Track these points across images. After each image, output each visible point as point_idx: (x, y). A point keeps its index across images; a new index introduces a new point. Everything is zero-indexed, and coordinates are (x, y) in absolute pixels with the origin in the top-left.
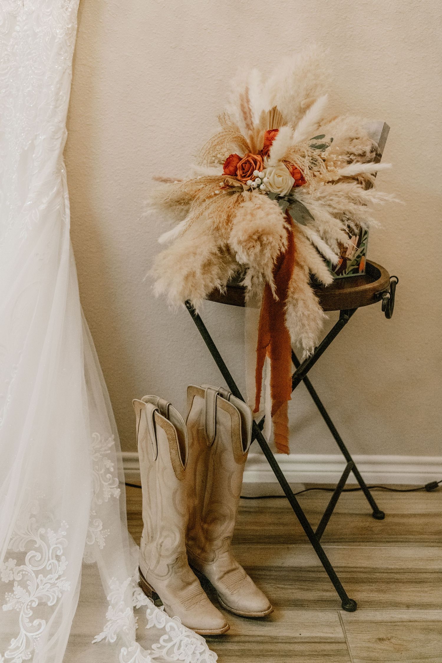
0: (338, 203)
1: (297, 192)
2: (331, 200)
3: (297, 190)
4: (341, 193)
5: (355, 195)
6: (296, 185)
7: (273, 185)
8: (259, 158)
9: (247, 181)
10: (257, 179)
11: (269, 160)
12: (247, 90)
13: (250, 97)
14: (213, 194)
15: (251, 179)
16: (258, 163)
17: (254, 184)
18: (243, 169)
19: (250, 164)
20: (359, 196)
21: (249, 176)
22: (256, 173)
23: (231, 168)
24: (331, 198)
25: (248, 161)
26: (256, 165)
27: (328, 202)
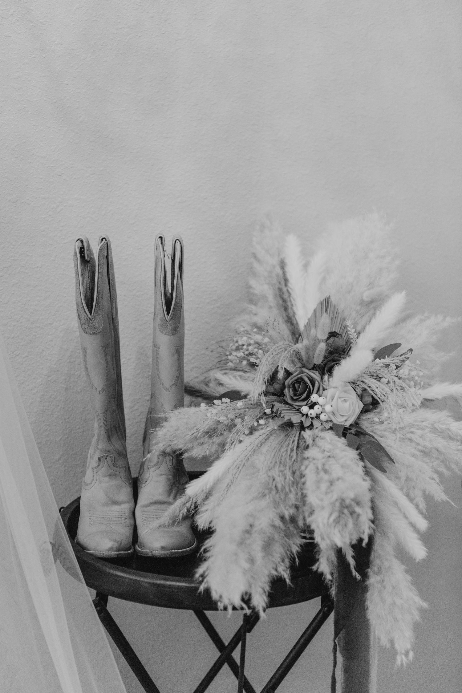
0: (422, 437)
1: (365, 420)
2: (412, 432)
3: (365, 417)
4: (425, 424)
5: (444, 427)
6: (365, 410)
7: (336, 412)
8: (316, 375)
9: (302, 406)
10: (316, 407)
11: (331, 379)
12: (283, 265)
13: (288, 276)
14: (256, 424)
15: (306, 405)
16: (317, 384)
17: (313, 413)
18: (295, 390)
19: (305, 383)
20: (448, 429)
21: (304, 400)
22: (314, 398)
23: (277, 386)
24: (412, 430)
25: (301, 378)
26: (313, 387)
27: (409, 436)
